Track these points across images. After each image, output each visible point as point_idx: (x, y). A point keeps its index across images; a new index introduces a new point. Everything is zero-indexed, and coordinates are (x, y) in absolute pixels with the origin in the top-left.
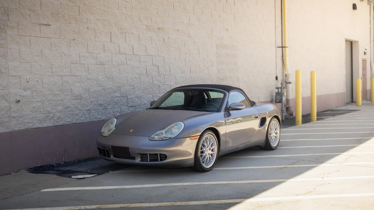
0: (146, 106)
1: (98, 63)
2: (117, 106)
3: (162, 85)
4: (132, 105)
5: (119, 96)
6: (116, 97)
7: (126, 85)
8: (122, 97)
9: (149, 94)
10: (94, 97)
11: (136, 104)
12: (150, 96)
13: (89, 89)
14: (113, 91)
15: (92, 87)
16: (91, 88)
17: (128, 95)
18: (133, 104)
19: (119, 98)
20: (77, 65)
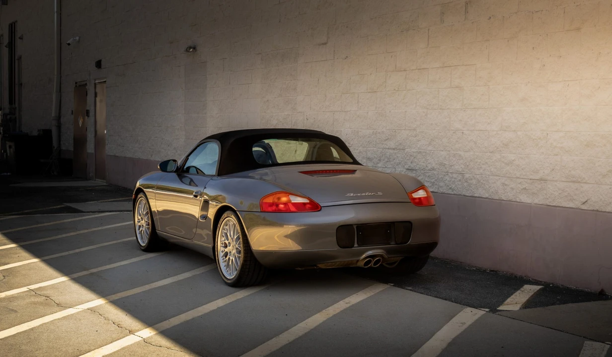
0: (435, 172)
1: (369, 91)
2: (391, 166)
3: (468, 130)
4: (410, 166)
5: (394, 147)
6: (388, 149)
7: (404, 128)
8: (398, 151)
9: (442, 149)
10: (363, 146)
11: (418, 166)
12: (442, 153)
13: (358, 132)
14: (387, 138)
15: (361, 129)
16: (361, 131)
17: (406, 148)
18: (412, 166)
19: (391, 151)
20: (348, 95)
